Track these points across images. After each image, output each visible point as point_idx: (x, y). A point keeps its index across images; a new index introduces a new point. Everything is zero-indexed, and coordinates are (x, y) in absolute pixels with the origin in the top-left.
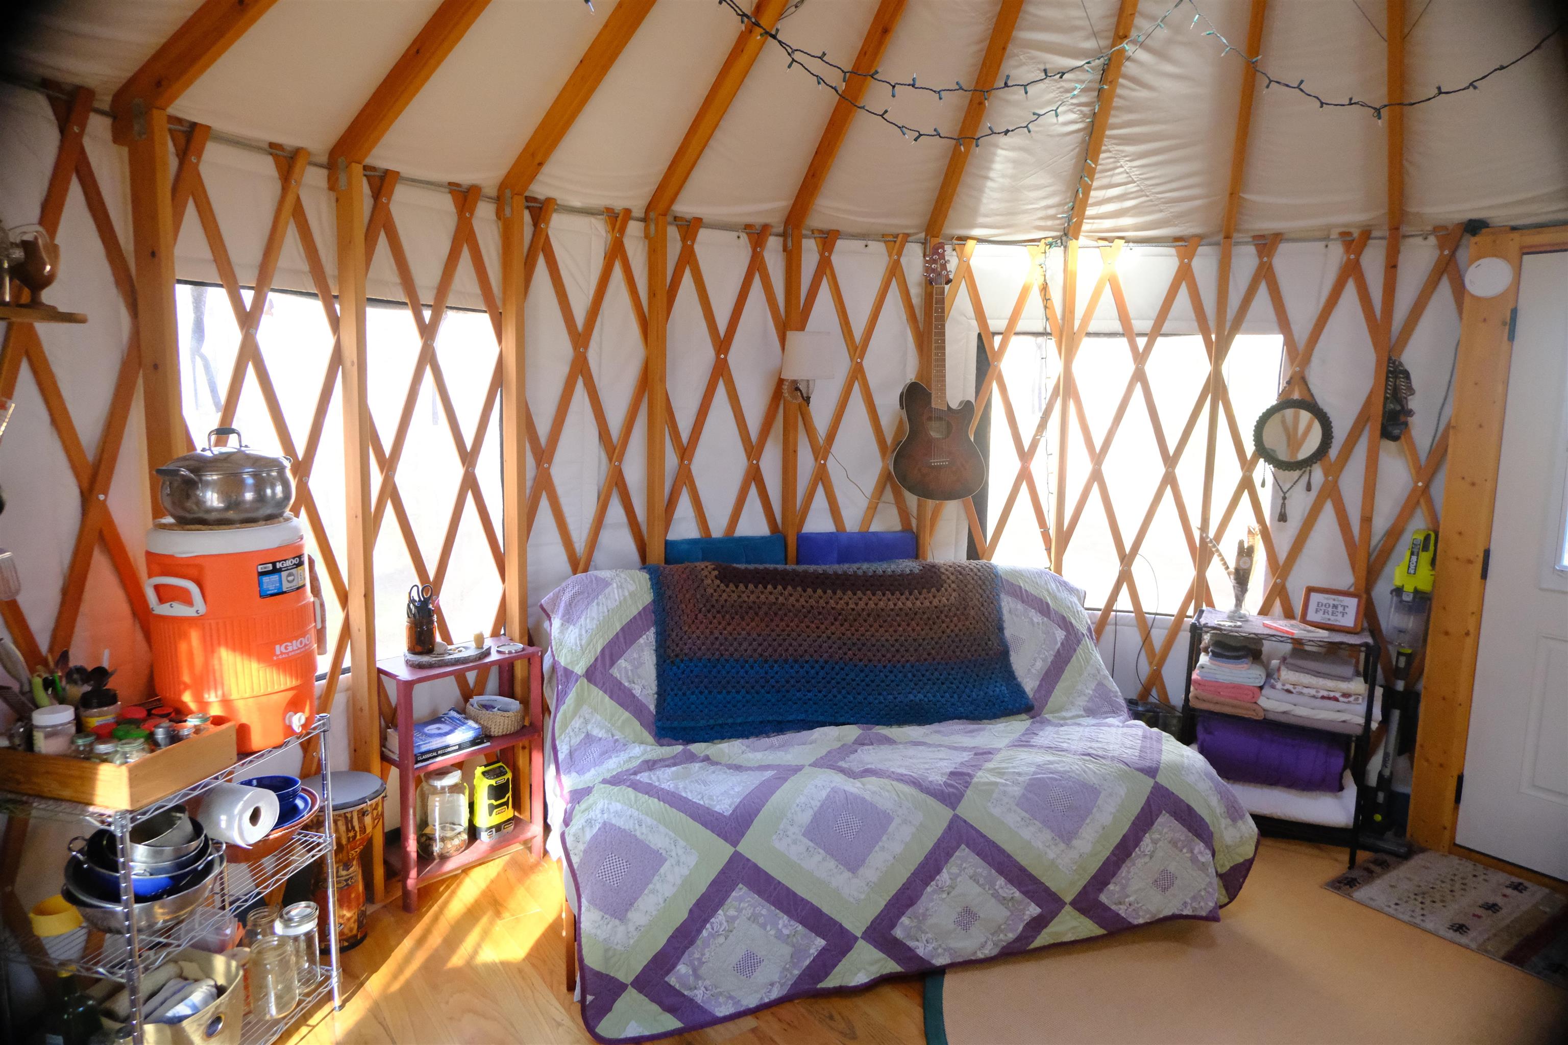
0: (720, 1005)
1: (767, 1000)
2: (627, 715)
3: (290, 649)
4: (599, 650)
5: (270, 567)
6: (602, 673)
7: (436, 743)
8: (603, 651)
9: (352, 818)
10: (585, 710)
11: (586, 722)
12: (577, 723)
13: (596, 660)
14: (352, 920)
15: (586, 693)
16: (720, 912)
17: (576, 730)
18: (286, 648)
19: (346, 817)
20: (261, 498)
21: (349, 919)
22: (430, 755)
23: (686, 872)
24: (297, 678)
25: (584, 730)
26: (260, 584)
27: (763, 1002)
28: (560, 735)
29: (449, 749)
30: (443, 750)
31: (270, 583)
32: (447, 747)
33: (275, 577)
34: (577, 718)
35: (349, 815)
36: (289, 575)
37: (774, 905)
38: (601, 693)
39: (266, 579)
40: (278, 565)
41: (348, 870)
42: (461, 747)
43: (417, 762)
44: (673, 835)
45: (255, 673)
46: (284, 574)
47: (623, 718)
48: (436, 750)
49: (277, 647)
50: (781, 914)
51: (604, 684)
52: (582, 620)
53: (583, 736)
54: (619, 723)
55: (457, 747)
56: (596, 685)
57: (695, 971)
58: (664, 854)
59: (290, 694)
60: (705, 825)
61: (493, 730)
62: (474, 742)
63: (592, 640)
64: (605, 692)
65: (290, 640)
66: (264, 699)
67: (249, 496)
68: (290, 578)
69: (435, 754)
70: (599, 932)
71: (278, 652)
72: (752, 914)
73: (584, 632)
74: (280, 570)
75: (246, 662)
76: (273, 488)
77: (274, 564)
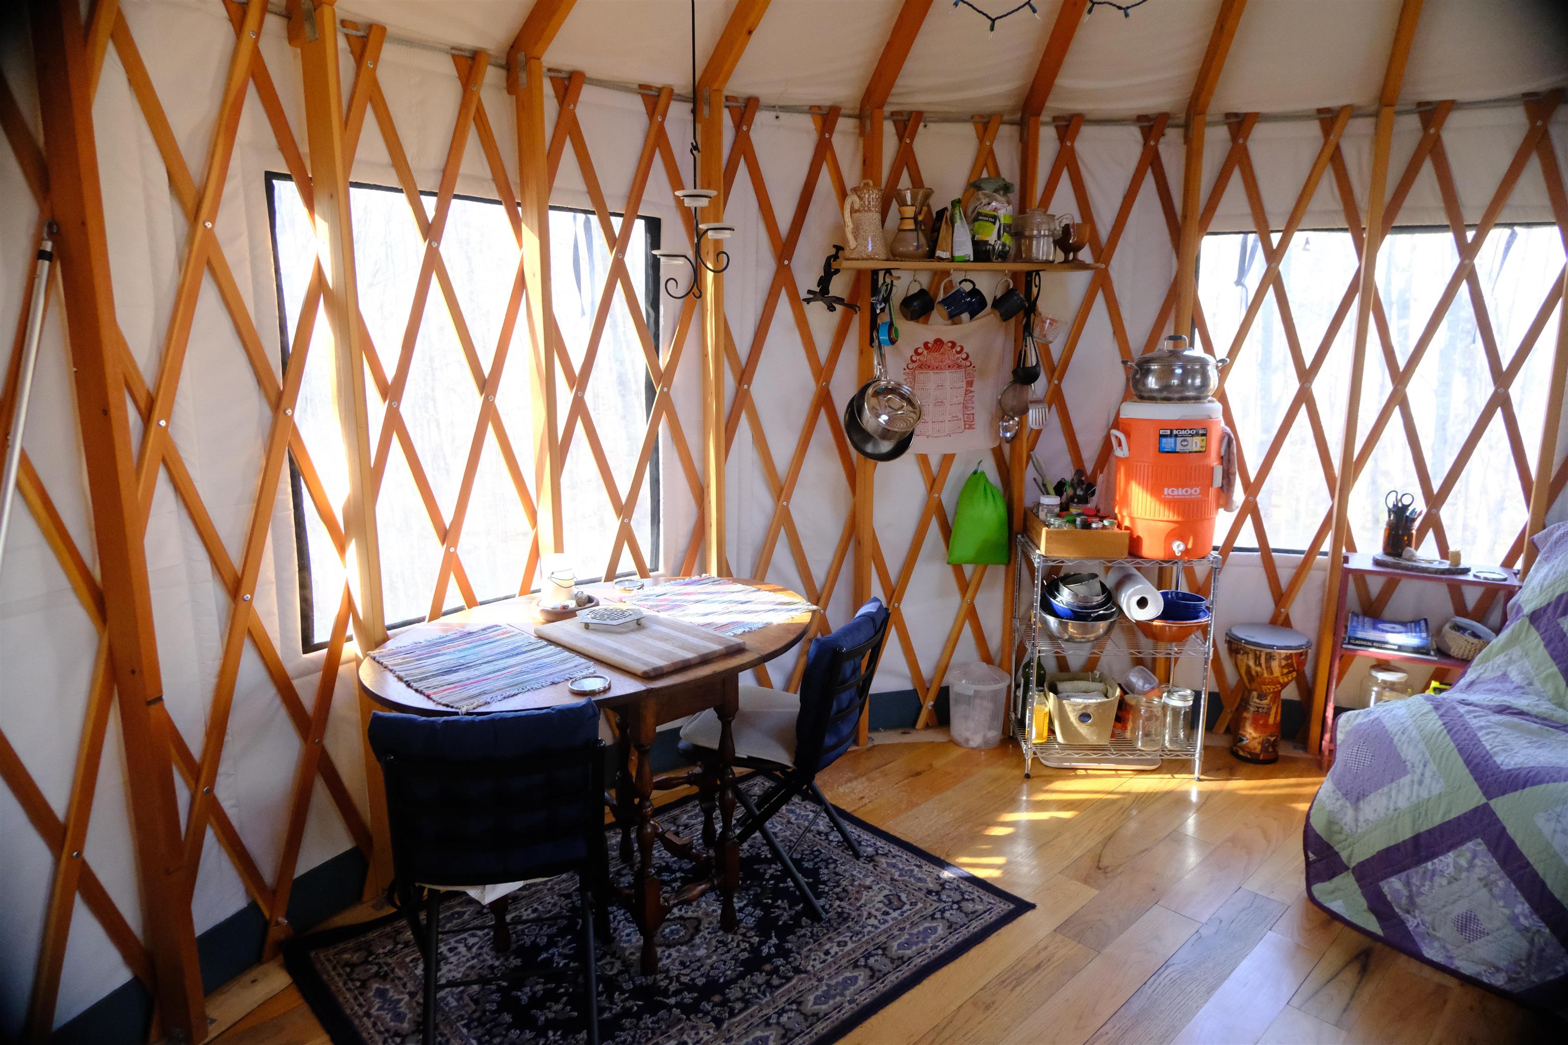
0: (1432, 948)
1: (1485, 980)
2: (1555, 669)
3: (1176, 493)
4: (1558, 593)
5: (1169, 432)
6: (1548, 620)
7: (1372, 635)
8: (1560, 597)
9: (1260, 656)
10: (1516, 652)
11: (1510, 662)
12: (1501, 659)
13: (1549, 605)
14: (1257, 741)
15: (1523, 635)
16: (1451, 854)
17: (1496, 666)
18: (1173, 491)
19: (1256, 654)
20: (1183, 383)
21: (1254, 738)
22: (1365, 643)
23: (1425, 795)
24: (1178, 515)
25: (1503, 669)
26: (1160, 443)
27: (1479, 977)
28: (1478, 665)
29: (1386, 646)
30: (1381, 644)
31: (1168, 443)
32: (1387, 643)
33: (1173, 440)
34: (1502, 655)
35: (1258, 653)
36: (1185, 441)
37: (1516, 884)
38: (1539, 638)
39: (1164, 440)
40: (1175, 432)
41: (1261, 700)
42: (1400, 648)
43: (1349, 643)
44: (1428, 755)
45: (1148, 503)
46: (1179, 440)
47: (1550, 671)
48: (1373, 642)
49: (1166, 489)
50: (1522, 899)
51: (1546, 630)
52: (1556, 562)
53: (1500, 673)
54: (1542, 676)
55: (1396, 647)
56: (1538, 629)
57: (1411, 898)
58: (1409, 766)
59: (1173, 526)
60: (1468, 762)
61: (1452, 650)
62: (1416, 650)
63: (1555, 583)
64: (1543, 639)
65: (1177, 487)
66: (1153, 523)
67: (1175, 382)
68: (1184, 443)
69: (1369, 644)
70: (1327, 802)
71: (1166, 493)
72: (1485, 878)
73: (1552, 573)
74: (1176, 436)
75: (1145, 494)
76: (1194, 379)
77: (1172, 431)
